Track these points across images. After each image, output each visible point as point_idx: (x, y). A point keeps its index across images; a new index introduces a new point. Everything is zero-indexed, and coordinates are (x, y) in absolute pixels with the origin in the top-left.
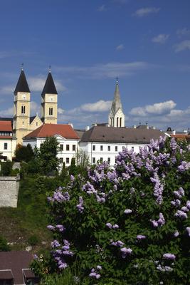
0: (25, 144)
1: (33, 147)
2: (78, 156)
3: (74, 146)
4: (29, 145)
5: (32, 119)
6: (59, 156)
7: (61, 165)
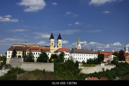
0: (55, 54)
1: (57, 55)
2: (70, 57)
3: (68, 54)
4: (56, 54)
5: (55, 46)
6: (64, 57)
7: (65, 60)
